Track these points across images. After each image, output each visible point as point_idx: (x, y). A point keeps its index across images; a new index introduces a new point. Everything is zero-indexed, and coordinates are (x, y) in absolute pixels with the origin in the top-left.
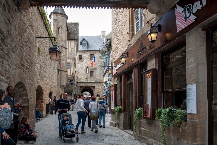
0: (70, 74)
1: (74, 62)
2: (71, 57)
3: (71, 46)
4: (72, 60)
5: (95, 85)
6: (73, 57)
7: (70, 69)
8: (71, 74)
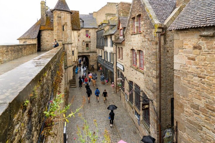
0: (74, 60)
1: (77, 49)
2: (74, 45)
3: (74, 35)
4: (75, 48)
5: (90, 54)
6: (76, 46)
7: (74, 56)
8: (76, 61)
